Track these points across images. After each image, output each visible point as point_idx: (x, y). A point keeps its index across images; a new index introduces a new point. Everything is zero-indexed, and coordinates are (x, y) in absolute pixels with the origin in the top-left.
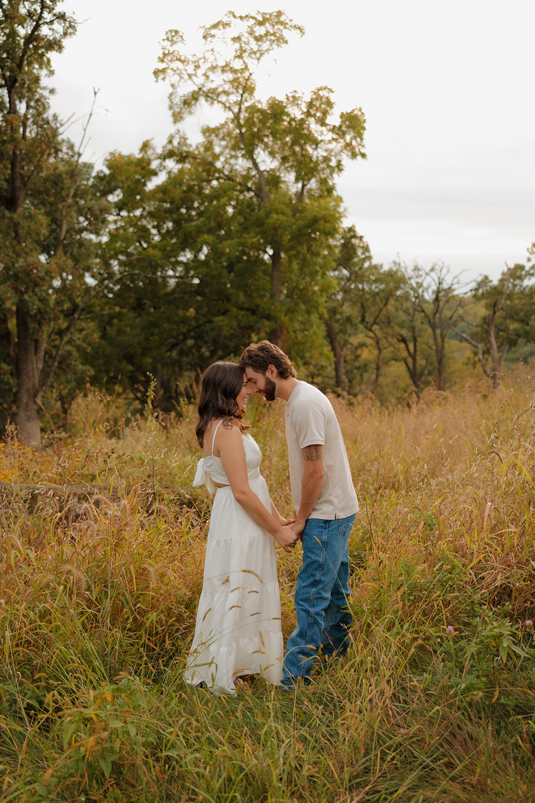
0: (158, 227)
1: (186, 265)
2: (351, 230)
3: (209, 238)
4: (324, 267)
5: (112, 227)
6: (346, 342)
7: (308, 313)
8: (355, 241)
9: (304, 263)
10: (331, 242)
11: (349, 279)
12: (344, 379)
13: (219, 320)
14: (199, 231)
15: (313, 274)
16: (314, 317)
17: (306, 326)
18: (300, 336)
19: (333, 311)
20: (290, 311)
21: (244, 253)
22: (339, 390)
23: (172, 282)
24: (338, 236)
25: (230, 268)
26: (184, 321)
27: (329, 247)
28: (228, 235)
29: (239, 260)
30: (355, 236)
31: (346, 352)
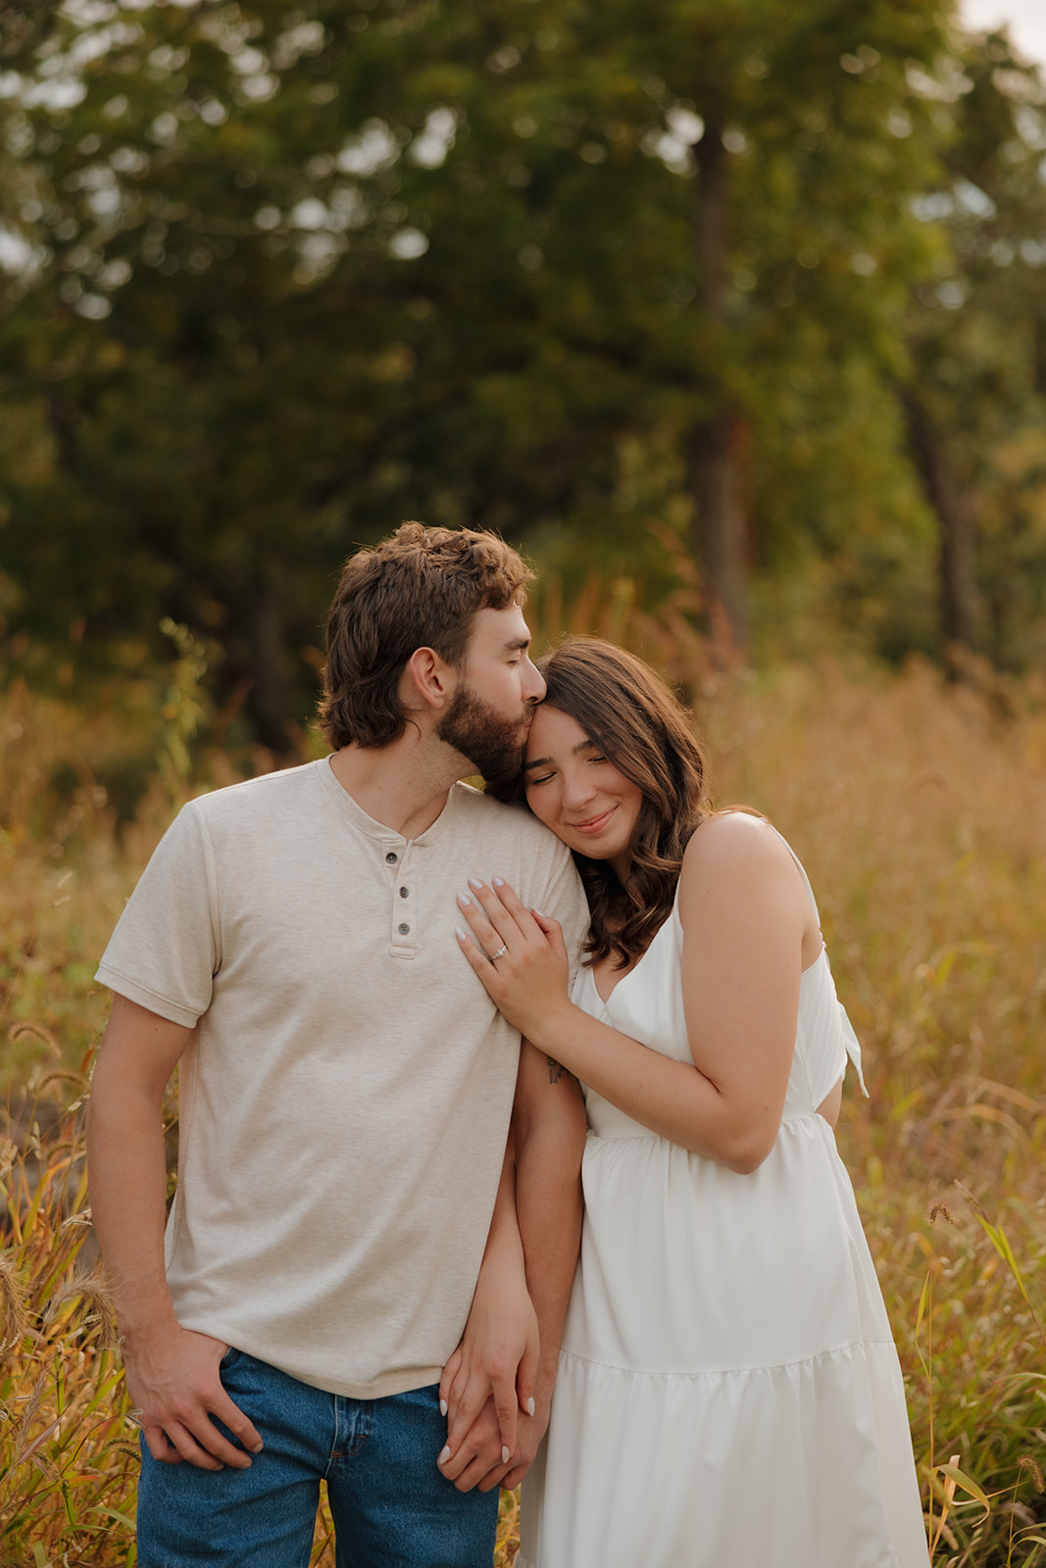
0: (263, 43)
1: (367, 185)
2: (997, 40)
3: (454, 78)
4: (896, 183)
5: (91, 48)
6: (978, 469)
7: (836, 355)
8: (1009, 83)
9: (818, 168)
10: (921, 83)
11: (988, 229)
12: (974, 605)
13: (496, 391)
14: (416, 53)
15: (852, 213)
16: (859, 375)
17: (826, 405)
18: (803, 448)
19: (929, 351)
20: (769, 354)
21: (589, 135)
22: (960, 656)
23: (319, 253)
24: (947, 64)
25: (537, 193)
26: (365, 396)
27: (915, 106)
28: (529, 69)
29: (567, 160)
30: (1009, 65)
31: (981, 507)
